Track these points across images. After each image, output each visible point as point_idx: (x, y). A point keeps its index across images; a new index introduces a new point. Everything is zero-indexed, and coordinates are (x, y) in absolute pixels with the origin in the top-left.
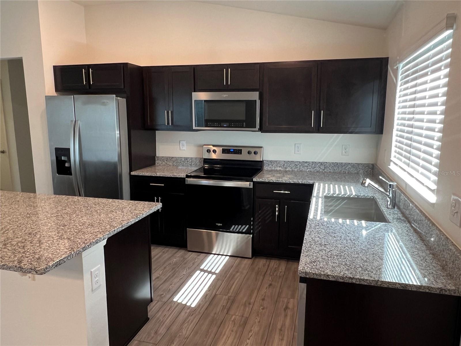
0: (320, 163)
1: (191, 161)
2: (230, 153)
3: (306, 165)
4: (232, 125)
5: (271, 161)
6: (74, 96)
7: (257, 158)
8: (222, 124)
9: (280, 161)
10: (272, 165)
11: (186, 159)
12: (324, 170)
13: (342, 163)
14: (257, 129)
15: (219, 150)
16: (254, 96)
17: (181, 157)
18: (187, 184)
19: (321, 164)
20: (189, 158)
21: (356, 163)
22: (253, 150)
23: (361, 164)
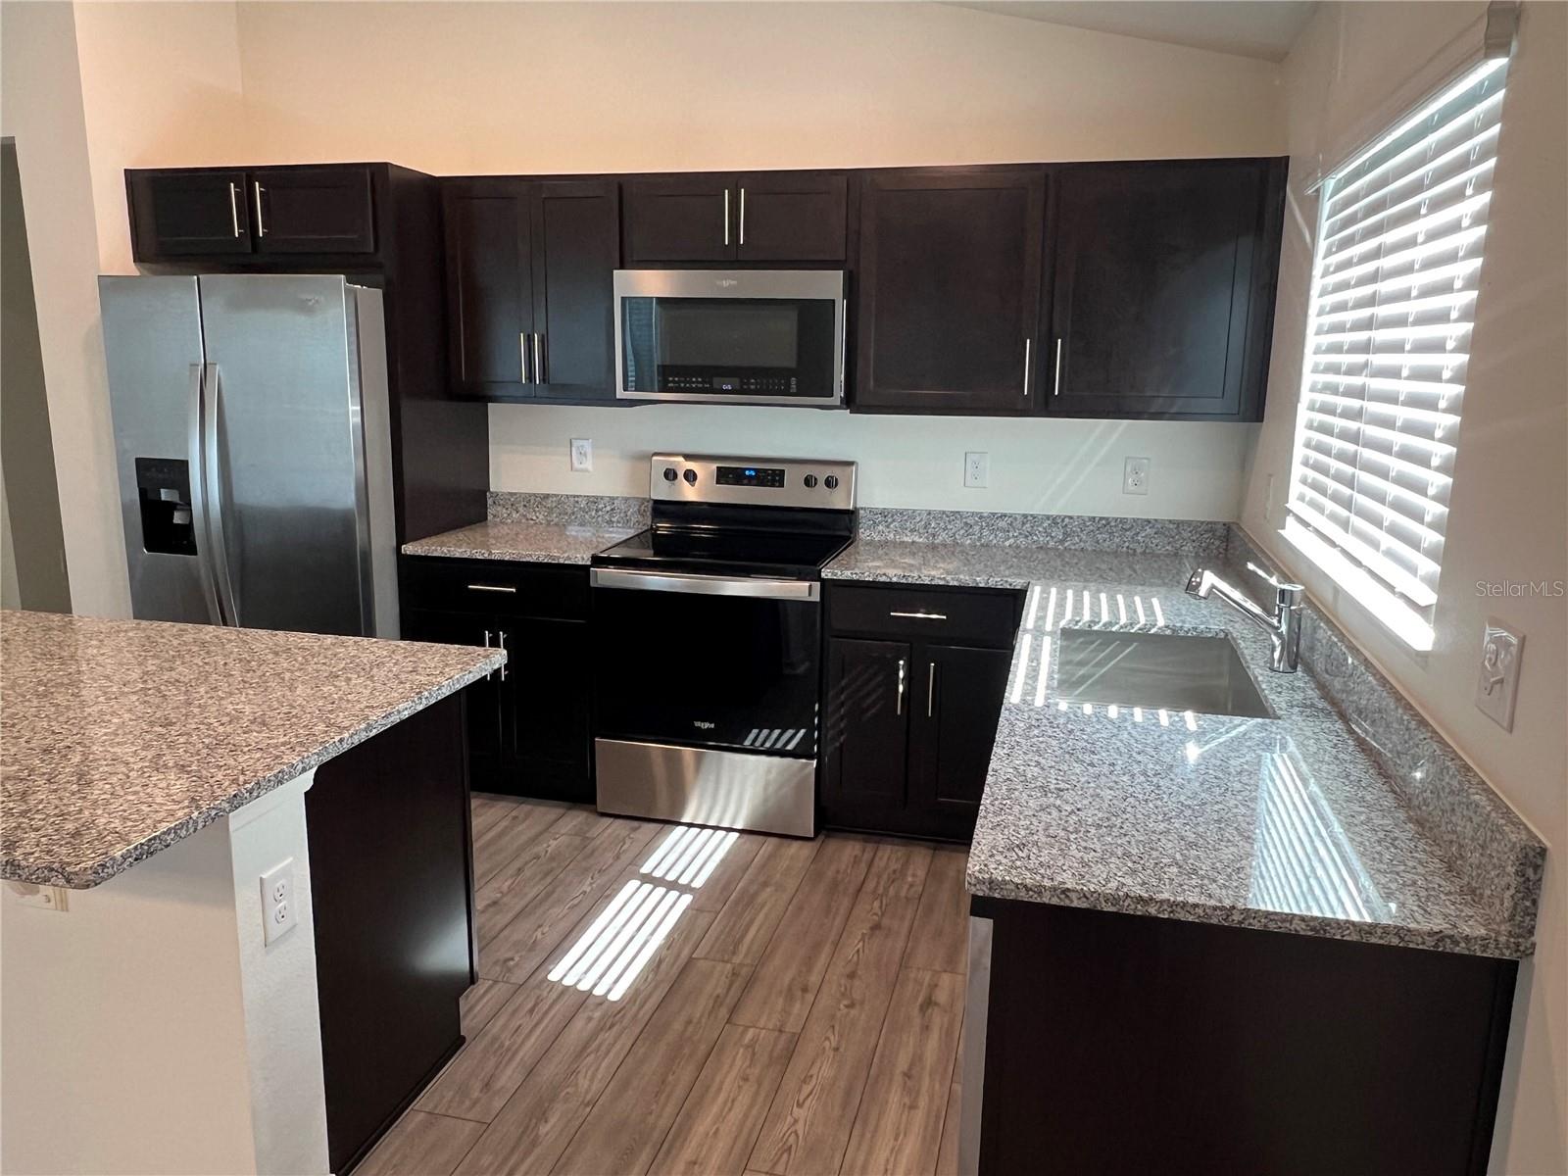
0: (1048, 517)
1: (608, 508)
2: (745, 481)
3: (1002, 524)
4: (748, 384)
5: (884, 513)
6: (201, 276)
7: (837, 501)
8: (716, 381)
9: (914, 511)
10: (888, 527)
11: (594, 500)
12: (1062, 542)
13: (1123, 521)
14: (836, 400)
15: (705, 471)
16: (828, 285)
17: (574, 496)
18: (596, 586)
19: (1054, 521)
20: (602, 498)
21: (1170, 521)
22: (822, 474)
23: (1189, 523)
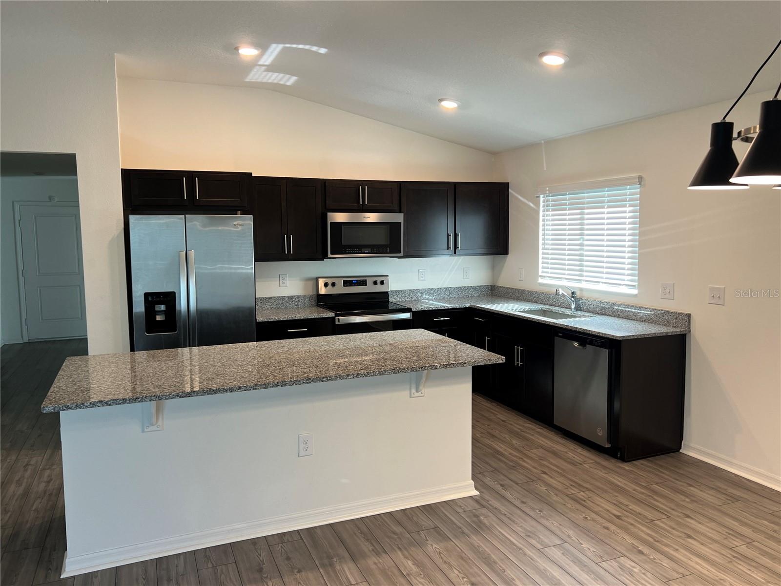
0: (445, 288)
1: (297, 300)
2: (354, 285)
3: (432, 292)
4: (374, 250)
5: (396, 292)
6: (187, 215)
7: (379, 288)
8: (363, 250)
9: (405, 290)
10: (397, 296)
11: (291, 298)
12: (449, 295)
13: (465, 287)
14: (402, 254)
15: (340, 283)
16: (399, 218)
17: (283, 297)
18: (338, 323)
19: (446, 289)
20: (294, 296)
21: (477, 286)
22: (379, 280)
23: (482, 286)
